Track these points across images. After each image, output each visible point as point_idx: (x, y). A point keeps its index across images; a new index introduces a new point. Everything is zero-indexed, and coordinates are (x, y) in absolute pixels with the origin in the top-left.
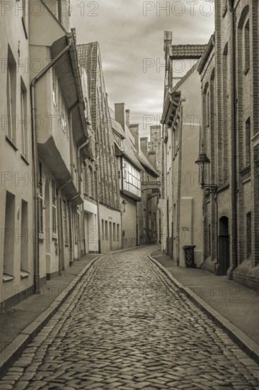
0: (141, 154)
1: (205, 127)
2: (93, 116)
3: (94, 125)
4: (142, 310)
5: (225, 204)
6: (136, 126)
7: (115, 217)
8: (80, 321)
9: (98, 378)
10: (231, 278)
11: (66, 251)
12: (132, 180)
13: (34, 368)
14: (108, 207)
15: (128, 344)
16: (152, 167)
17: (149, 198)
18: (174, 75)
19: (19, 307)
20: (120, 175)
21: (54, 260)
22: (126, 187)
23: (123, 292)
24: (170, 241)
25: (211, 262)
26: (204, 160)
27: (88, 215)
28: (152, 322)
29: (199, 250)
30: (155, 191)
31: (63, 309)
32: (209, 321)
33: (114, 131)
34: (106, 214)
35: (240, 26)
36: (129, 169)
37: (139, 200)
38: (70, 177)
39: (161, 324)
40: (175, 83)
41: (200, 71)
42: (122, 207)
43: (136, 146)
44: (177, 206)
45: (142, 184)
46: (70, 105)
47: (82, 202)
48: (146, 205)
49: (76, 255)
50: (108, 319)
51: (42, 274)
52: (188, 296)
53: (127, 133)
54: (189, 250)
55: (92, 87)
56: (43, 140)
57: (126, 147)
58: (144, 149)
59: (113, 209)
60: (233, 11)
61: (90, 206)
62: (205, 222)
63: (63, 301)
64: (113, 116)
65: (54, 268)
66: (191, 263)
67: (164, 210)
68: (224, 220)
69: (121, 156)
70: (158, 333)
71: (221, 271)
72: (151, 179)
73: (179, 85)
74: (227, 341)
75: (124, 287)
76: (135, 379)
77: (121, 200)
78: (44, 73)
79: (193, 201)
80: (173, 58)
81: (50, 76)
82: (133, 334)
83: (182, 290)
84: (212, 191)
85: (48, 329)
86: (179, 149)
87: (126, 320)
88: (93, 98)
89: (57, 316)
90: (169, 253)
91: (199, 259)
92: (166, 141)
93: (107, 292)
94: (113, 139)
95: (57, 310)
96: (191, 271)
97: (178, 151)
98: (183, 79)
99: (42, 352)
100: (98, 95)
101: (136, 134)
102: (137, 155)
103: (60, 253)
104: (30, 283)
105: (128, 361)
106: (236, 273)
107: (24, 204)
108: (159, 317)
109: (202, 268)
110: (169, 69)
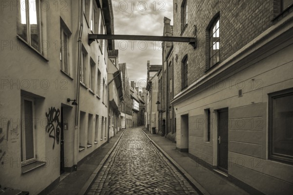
0: (139, 97)
1: (159, 92)
2: (124, 87)
3: (124, 89)
4: (139, 147)
5: (164, 116)
6: (138, 88)
7: (131, 117)
8: (122, 151)
9: (128, 164)
10: (166, 137)
11: (116, 129)
12: (136, 106)
13: (112, 162)
14: (129, 114)
15: (136, 156)
16: (142, 101)
17: (142, 111)
18: (150, 76)
19: (104, 147)
20: (132, 104)
21: (113, 132)
22: (134, 108)
23: (134, 142)
24: (148, 125)
25: (161, 132)
26: (158, 103)
27: (122, 117)
28: (142, 151)
29: (157, 129)
30: (144, 108)
31: (117, 147)
32: (158, 150)
33: (130, 90)
34: (128, 116)
35: (169, 66)
36: (135, 102)
37: (138, 111)
38: (118, 108)
39: (145, 151)
40: (150, 79)
41: (158, 76)
42: (133, 114)
43: (138, 94)
44: (150, 115)
45: (140, 106)
46: (118, 87)
47: (120, 114)
48: (141, 113)
49: (118, 130)
50: (130, 150)
51: (110, 137)
52: (153, 143)
53: (135, 91)
54: (154, 129)
55: (124, 77)
56: (111, 100)
57: (134, 95)
58: (140, 95)
59: (130, 115)
60: (167, 61)
61: (123, 114)
62: (159, 120)
63: (116, 145)
64: (130, 85)
65: (112, 135)
66: (154, 132)
67: (147, 116)
68: (164, 120)
69: (133, 98)
70: (143, 153)
71: (163, 135)
72: (142, 105)
73: (151, 79)
74: (162, 155)
75: (134, 140)
76: (138, 164)
77: (133, 112)
78: (112, 81)
79: (155, 114)
80: (150, 71)
81: (113, 82)
82: (137, 154)
83: (151, 141)
84: (161, 112)
85: (114, 153)
86: (151, 98)
87: (135, 150)
88: (124, 80)
89: (116, 149)
90: (148, 129)
91: (157, 131)
92: (147, 94)
93: (129, 142)
94: (130, 93)
95: (115, 148)
96: (154, 135)
97: (151, 99)
98: (153, 78)
99: (113, 159)
100: (126, 79)
101: (138, 91)
102: (138, 97)
103: (114, 130)
104: (107, 140)
105: (135, 161)
106: (167, 136)
107: (106, 118)
108: (144, 149)
109: (158, 134)
110: (148, 74)
